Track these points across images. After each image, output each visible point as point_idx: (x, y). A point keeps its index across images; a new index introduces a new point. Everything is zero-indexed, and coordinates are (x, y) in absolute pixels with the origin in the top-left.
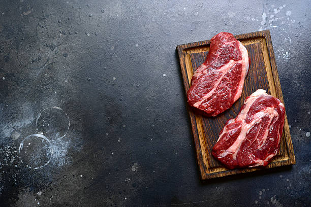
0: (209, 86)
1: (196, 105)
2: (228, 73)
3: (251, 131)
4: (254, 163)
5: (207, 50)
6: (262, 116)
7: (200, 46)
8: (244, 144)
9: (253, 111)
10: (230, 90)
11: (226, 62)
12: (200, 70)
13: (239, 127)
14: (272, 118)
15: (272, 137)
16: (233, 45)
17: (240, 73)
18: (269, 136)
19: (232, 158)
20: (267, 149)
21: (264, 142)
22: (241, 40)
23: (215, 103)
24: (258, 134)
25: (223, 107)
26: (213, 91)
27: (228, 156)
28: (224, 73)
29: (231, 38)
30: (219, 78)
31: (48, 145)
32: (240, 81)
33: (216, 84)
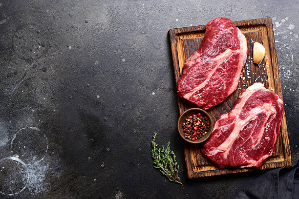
0: (202, 77)
1: (187, 96)
2: (224, 63)
3: (245, 128)
4: (247, 164)
5: (201, 36)
6: (259, 112)
7: (194, 31)
8: (237, 142)
9: (249, 106)
10: (225, 82)
11: (223, 51)
12: (193, 58)
13: (232, 123)
14: (269, 115)
15: (267, 137)
16: (231, 32)
17: (236, 63)
18: (265, 135)
19: (222, 157)
20: (262, 149)
21: (259, 140)
22: (240, 27)
23: (207, 96)
24: (253, 132)
25: (216, 100)
26: (205, 82)
27: (219, 154)
28: (220, 63)
29: (229, 24)
30: (213, 68)
31: (24, 169)
32: (236, 72)
33: (210, 75)
